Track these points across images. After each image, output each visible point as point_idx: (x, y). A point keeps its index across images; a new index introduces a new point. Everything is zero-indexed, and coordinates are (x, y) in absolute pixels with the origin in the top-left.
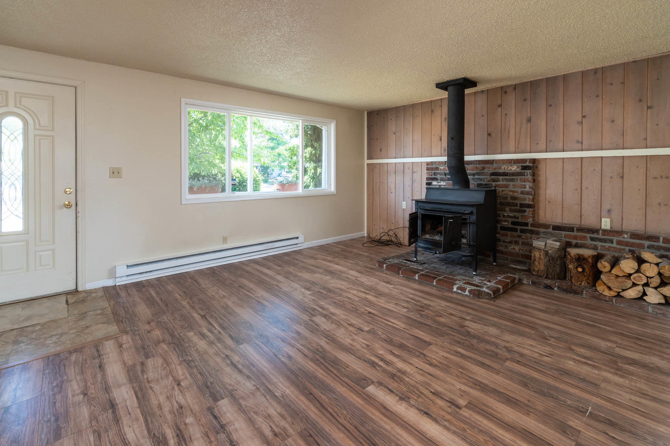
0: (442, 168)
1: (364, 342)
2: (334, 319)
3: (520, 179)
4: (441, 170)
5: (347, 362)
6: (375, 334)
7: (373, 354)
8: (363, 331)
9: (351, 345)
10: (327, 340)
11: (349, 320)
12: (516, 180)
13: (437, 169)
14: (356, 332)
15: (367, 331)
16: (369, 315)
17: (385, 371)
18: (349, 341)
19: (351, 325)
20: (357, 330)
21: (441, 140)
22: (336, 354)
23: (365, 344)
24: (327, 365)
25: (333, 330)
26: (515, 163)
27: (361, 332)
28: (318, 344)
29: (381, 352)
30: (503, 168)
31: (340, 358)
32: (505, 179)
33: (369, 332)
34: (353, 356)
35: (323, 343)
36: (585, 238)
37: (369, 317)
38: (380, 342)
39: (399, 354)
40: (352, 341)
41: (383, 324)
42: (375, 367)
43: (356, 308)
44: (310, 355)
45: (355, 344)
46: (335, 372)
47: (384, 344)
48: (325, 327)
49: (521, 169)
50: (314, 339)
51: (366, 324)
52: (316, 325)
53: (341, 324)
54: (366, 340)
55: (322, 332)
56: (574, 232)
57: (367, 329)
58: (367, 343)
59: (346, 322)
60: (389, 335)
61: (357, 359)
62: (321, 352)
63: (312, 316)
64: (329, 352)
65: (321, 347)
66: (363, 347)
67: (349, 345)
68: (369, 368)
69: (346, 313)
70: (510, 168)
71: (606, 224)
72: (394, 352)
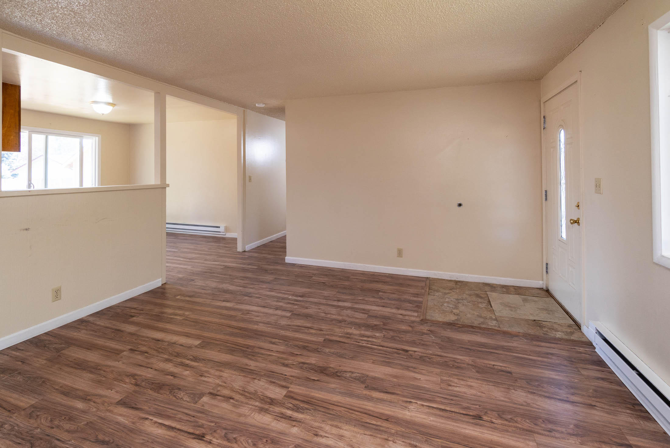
1: (206, 379)
2: (256, 401)
5: (220, 354)
6: (192, 394)
7: (196, 368)
8: (211, 394)
9: (221, 371)
10: (249, 368)
11: (235, 406)
14: (219, 389)
15: (203, 395)
16: (204, 431)
17: (185, 357)
18: (225, 375)
19: (228, 398)
20: (218, 393)
22: (234, 357)
23: (205, 377)
24: (238, 347)
25: (249, 382)
27: (211, 391)
28: (256, 361)
29: (187, 373)
31: (228, 355)
33: (202, 395)
34: (216, 360)
35: (252, 364)
37: (202, 426)
38: (186, 384)
39: (166, 376)
40: (221, 375)
41: (179, 416)
42: (194, 357)
43: (228, 440)
44: (257, 350)
45: (217, 373)
46: (228, 345)
47: (182, 383)
48: (261, 383)
50: (264, 365)
51: (206, 407)
52: (274, 383)
53: (242, 395)
54: (204, 381)
55: (261, 376)
57: (205, 399)
58: (203, 379)
59: (237, 401)
60: (174, 398)
61: (212, 359)
62: (249, 355)
63: (289, 394)
64: (241, 357)
65: (251, 359)
66: (207, 372)
67: (223, 370)
68: (200, 355)
69: (242, 419)
72: (172, 378)
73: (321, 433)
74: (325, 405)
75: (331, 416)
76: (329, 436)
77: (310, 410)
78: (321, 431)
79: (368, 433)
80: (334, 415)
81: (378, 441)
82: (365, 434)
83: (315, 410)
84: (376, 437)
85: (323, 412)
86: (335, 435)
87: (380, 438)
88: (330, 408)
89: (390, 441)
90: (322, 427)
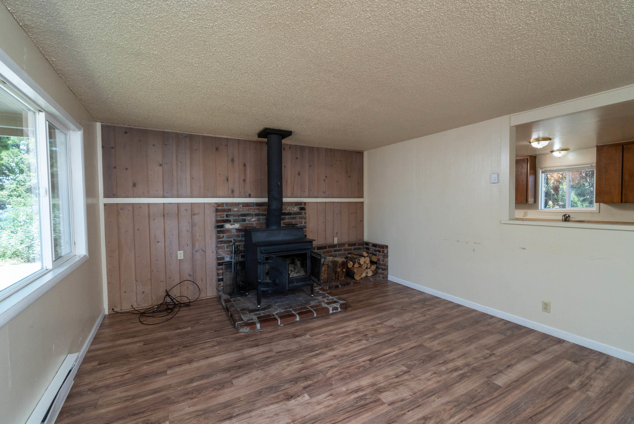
0: (236, 209)
3: (299, 217)
4: (234, 211)
12: (297, 218)
13: (229, 210)
21: (228, 180)
26: (295, 205)
30: (288, 209)
32: (290, 218)
36: (331, 251)
49: (300, 210)
56: (326, 249)
70: (293, 209)
71: (336, 241)
73: (330, 397)
74: (352, 413)
75: (339, 410)
76: (325, 399)
77: (354, 403)
78: (332, 398)
79: (307, 417)
80: (339, 411)
81: (298, 417)
82: (309, 414)
83: (352, 406)
84: (301, 418)
85: (346, 408)
86: (323, 402)
87: (298, 419)
88: (347, 414)
89: (291, 422)
90: (334, 400)
